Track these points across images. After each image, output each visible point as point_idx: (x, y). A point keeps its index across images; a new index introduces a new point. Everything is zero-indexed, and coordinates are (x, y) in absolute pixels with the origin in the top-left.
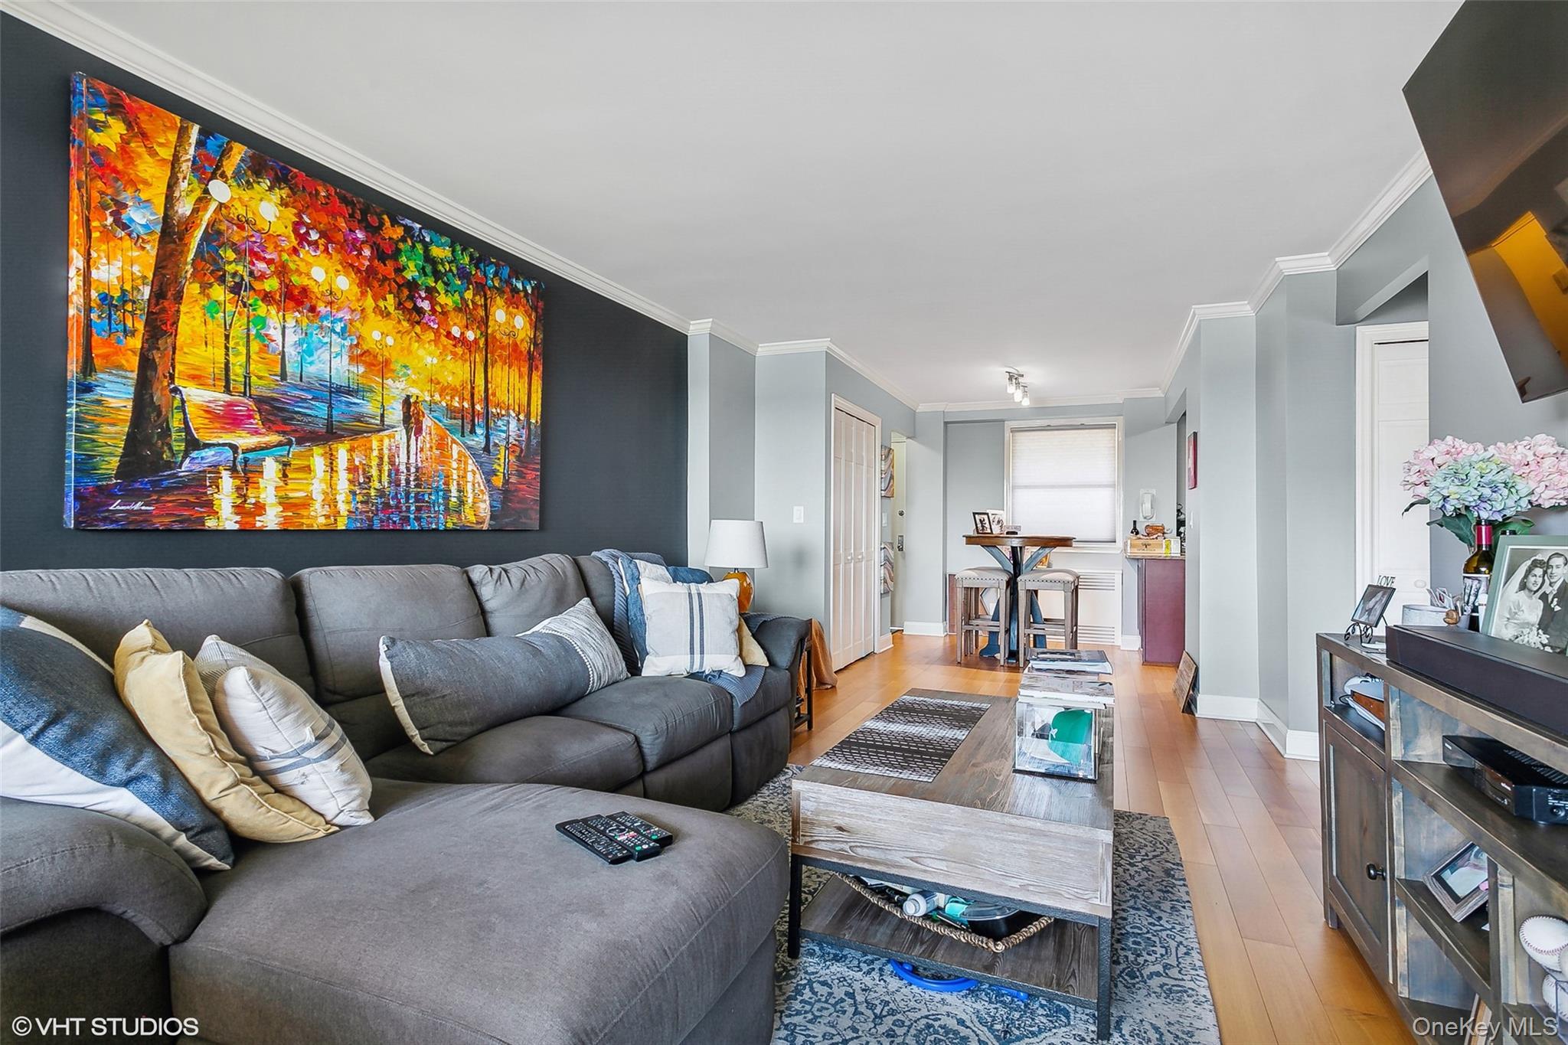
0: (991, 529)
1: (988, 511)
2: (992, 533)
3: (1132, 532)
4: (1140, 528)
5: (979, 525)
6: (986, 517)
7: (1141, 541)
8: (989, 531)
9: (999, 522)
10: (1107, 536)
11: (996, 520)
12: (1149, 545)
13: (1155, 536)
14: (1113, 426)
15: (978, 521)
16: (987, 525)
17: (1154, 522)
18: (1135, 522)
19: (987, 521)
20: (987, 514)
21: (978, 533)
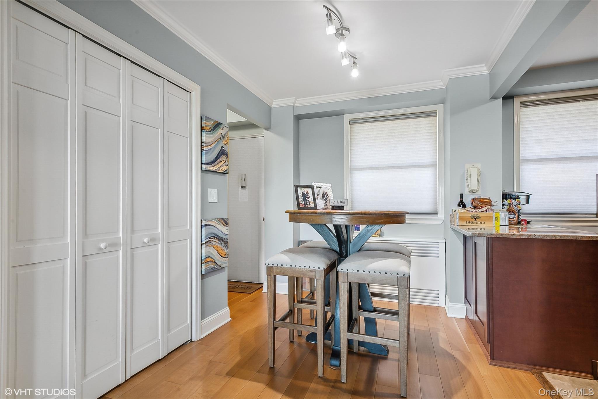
0: (315, 203)
1: (313, 184)
2: (316, 208)
3: (459, 205)
4: (467, 200)
5: (301, 199)
6: (310, 190)
7: (469, 215)
8: (312, 205)
9: (323, 195)
10: (428, 208)
11: (321, 194)
12: (479, 217)
13: (484, 209)
14: (433, 114)
15: (300, 195)
16: (311, 199)
17: (481, 195)
18: (461, 196)
19: (310, 195)
20: (312, 187)
21: (299, 208)
